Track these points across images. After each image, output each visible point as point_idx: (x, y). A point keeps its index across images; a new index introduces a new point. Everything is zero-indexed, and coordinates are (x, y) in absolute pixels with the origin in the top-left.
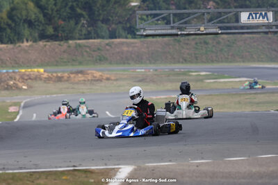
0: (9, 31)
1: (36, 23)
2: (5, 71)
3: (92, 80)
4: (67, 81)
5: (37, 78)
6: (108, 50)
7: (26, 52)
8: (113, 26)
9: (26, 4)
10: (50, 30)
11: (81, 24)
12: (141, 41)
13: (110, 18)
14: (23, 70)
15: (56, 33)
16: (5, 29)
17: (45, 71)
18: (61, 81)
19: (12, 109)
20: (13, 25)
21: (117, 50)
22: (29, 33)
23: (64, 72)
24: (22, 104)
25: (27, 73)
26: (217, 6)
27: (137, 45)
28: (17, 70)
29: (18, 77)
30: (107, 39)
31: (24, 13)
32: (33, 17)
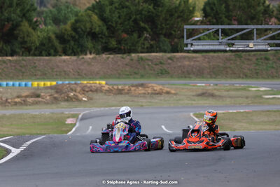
0: (72, 43)
1: (100, 36)
2: (67, 82)
3: (152, 94)
4: (128, 93)
5: (98, 90)
6: (169, 64)
7: (89, 64)
8: (176, 40)
9: (90, 16)
10: (113, 43)
11: (143, 37)
12: (203, 56)
13: (173, 32)
14: (85, 82)
15: (119, 46)
16: (69, 41)
17: (106, 84)
18: (121, 94)
19: (69, 121)
20: (77, 37)
21: (179, 64)
22: (92, 45)
23: (125, 85)
24: (80, 116)
25: (89, 85)
26: (278, 22)
27: (198, 59)
28: (79, 82)
29: (79, 89)
30: (169, 52)
31: (88, 25)
32: (97, 29)
